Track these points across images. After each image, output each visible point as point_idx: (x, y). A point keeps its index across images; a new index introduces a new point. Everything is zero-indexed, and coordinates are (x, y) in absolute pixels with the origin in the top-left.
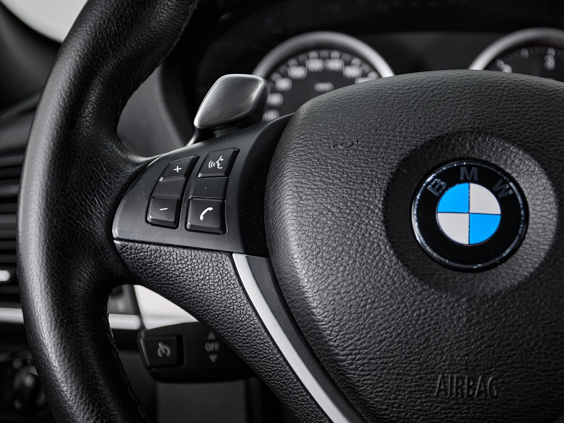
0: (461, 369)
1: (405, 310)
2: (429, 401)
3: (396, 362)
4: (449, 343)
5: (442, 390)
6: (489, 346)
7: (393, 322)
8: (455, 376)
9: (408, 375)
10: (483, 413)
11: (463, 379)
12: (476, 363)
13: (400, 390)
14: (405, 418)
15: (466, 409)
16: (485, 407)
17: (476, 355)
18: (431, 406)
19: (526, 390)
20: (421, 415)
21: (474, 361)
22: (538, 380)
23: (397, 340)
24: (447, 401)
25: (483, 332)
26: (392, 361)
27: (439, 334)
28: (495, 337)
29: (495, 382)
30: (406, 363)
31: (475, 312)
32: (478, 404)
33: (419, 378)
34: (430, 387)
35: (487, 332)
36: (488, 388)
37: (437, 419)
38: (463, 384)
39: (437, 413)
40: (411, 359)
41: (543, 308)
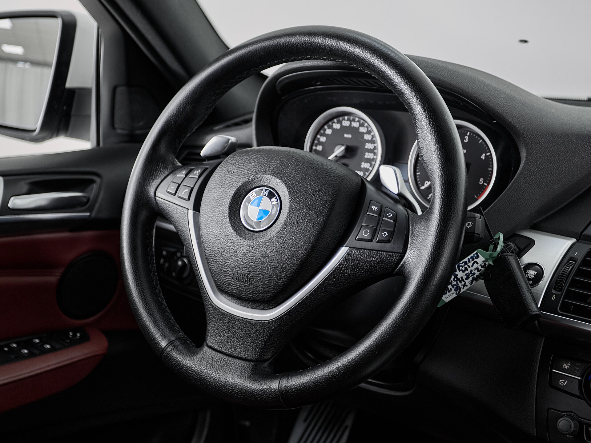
0: (241, 270)
1: (227, 242)
2: (229, 280)
3: (221, 262)
4: (239, 258)
5: (234, 277)
6: (251, 263)
7: (223, 246)
8: (239, 272)
9: (225, 268)
10: (246, 289)
11: (241, 274)
12: (246, 268)
13: (221, 274)
14: (222, 286)
15: (241, 286)
16: (247, 287)
17: (247, 265)
18: (230, 282)
19: (262, 283)
20: (227, 286)
21: (245, 267)
22: (266, 280)
23: (223, 253)
24: (235, 281)
25: (250, 256)
26: (220, 262)
27: (236, 254)
28: (254, 259)
29: (251, 278)
30: (224, 263)
31: (249, 248)
32: (245, 285)
33: (227, 270)
34: (230, 274)
35: (251, 256)
36: (249, 279)
37: (232, 288)
38: (240, 276)
39: (231, 286)
40: (226, 262)
41: (272, 251)
